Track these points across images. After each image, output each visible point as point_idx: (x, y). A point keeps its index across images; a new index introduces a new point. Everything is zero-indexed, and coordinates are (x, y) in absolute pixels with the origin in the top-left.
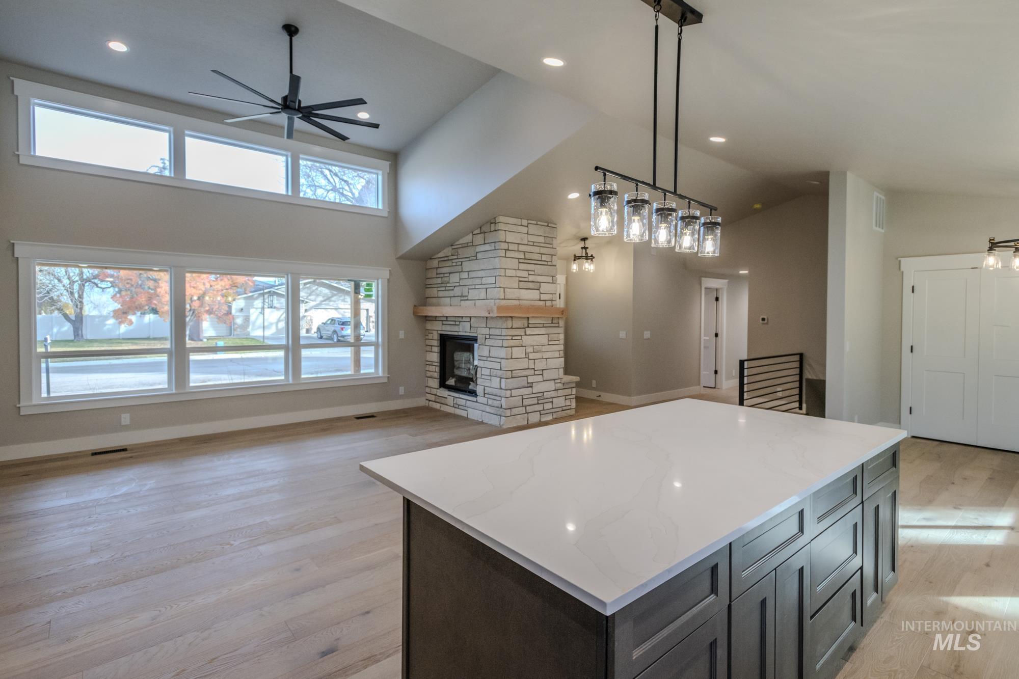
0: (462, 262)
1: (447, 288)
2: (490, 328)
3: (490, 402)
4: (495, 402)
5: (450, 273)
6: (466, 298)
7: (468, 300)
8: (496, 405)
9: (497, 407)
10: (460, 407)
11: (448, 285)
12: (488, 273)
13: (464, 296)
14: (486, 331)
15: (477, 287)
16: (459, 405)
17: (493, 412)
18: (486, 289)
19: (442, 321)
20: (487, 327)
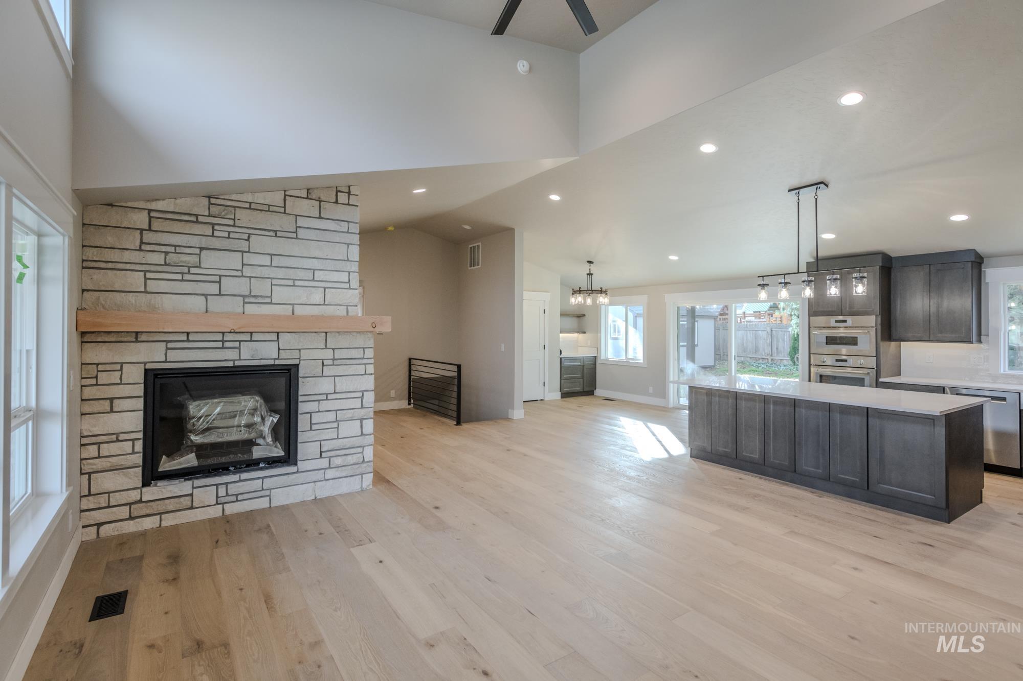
0: (249, 235)
1: (187, 277)
2: (333, 349)
3: (337, 461)
4: (349, 457)
5: (201, 249)
6: (268, 300)
7: (271, 303)
8: (354, 461)
9: (354, 464)
10: (240, 497)
11: (193, 270)
12: (330, 265)
13: (254, 296)
14: (329, 354)
15: (297, 283)
16: (237, 495)
17: (344, 474)
18: (325, 288)
19: (167, 342)
20: (326, 348)
